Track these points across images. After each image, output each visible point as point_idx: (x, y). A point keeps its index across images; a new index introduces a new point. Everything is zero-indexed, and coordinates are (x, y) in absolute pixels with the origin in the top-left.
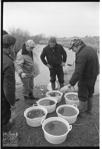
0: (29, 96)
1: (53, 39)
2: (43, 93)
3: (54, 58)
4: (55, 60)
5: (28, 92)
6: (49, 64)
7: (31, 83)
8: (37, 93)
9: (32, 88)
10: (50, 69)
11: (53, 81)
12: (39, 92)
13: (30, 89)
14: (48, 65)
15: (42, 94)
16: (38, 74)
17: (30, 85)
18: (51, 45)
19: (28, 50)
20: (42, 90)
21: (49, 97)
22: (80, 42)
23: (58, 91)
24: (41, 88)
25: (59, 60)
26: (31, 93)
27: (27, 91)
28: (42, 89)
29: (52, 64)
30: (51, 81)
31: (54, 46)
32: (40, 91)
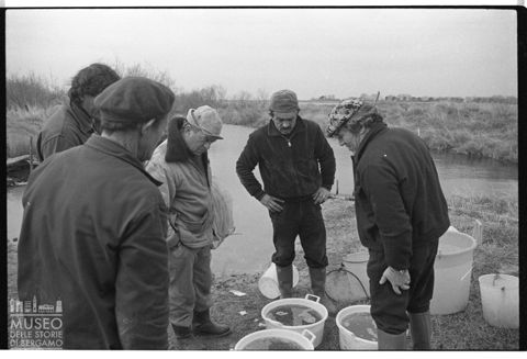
0: (193, 322)
1: (286, 97)
2: (246, 308)
3: (292, 170)
4: (297, 182)
5: (191, 309)
6: (270, 194)
7: (201, 270)
8: (221, 309)
9: (206, 291)
10: (273, 214)
11: (284, 261)
12: (228, 304)
13: (197, 295)
14: (267, 197)
15: (243, 313)
16: (227, 236)
17: (198, 281)
18: (282, 120)
19: (193, 147)
20: (240, 294)
21: (275, 327)
22: (366, 117)
23: (305, 301)
24: (232, 287)
25: (308, 180)
26: (200, 310)
27: (188, 303)
28: (239, 290)
29: (283, 195)
30: (275, 259)
31: (293, 125)
32: (231, 299)
